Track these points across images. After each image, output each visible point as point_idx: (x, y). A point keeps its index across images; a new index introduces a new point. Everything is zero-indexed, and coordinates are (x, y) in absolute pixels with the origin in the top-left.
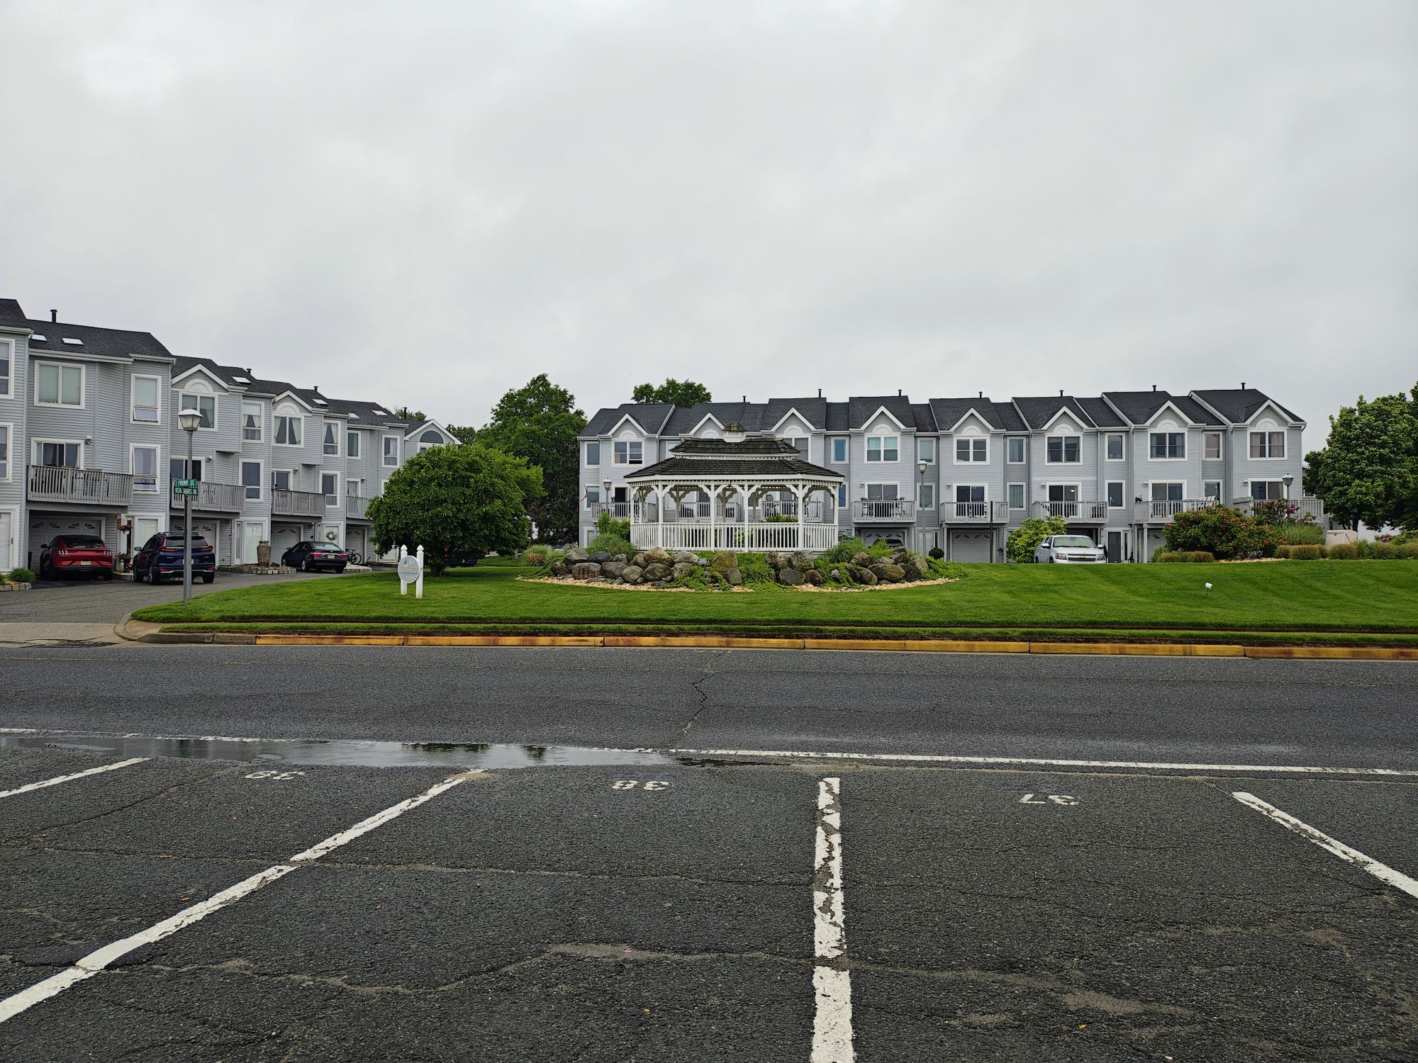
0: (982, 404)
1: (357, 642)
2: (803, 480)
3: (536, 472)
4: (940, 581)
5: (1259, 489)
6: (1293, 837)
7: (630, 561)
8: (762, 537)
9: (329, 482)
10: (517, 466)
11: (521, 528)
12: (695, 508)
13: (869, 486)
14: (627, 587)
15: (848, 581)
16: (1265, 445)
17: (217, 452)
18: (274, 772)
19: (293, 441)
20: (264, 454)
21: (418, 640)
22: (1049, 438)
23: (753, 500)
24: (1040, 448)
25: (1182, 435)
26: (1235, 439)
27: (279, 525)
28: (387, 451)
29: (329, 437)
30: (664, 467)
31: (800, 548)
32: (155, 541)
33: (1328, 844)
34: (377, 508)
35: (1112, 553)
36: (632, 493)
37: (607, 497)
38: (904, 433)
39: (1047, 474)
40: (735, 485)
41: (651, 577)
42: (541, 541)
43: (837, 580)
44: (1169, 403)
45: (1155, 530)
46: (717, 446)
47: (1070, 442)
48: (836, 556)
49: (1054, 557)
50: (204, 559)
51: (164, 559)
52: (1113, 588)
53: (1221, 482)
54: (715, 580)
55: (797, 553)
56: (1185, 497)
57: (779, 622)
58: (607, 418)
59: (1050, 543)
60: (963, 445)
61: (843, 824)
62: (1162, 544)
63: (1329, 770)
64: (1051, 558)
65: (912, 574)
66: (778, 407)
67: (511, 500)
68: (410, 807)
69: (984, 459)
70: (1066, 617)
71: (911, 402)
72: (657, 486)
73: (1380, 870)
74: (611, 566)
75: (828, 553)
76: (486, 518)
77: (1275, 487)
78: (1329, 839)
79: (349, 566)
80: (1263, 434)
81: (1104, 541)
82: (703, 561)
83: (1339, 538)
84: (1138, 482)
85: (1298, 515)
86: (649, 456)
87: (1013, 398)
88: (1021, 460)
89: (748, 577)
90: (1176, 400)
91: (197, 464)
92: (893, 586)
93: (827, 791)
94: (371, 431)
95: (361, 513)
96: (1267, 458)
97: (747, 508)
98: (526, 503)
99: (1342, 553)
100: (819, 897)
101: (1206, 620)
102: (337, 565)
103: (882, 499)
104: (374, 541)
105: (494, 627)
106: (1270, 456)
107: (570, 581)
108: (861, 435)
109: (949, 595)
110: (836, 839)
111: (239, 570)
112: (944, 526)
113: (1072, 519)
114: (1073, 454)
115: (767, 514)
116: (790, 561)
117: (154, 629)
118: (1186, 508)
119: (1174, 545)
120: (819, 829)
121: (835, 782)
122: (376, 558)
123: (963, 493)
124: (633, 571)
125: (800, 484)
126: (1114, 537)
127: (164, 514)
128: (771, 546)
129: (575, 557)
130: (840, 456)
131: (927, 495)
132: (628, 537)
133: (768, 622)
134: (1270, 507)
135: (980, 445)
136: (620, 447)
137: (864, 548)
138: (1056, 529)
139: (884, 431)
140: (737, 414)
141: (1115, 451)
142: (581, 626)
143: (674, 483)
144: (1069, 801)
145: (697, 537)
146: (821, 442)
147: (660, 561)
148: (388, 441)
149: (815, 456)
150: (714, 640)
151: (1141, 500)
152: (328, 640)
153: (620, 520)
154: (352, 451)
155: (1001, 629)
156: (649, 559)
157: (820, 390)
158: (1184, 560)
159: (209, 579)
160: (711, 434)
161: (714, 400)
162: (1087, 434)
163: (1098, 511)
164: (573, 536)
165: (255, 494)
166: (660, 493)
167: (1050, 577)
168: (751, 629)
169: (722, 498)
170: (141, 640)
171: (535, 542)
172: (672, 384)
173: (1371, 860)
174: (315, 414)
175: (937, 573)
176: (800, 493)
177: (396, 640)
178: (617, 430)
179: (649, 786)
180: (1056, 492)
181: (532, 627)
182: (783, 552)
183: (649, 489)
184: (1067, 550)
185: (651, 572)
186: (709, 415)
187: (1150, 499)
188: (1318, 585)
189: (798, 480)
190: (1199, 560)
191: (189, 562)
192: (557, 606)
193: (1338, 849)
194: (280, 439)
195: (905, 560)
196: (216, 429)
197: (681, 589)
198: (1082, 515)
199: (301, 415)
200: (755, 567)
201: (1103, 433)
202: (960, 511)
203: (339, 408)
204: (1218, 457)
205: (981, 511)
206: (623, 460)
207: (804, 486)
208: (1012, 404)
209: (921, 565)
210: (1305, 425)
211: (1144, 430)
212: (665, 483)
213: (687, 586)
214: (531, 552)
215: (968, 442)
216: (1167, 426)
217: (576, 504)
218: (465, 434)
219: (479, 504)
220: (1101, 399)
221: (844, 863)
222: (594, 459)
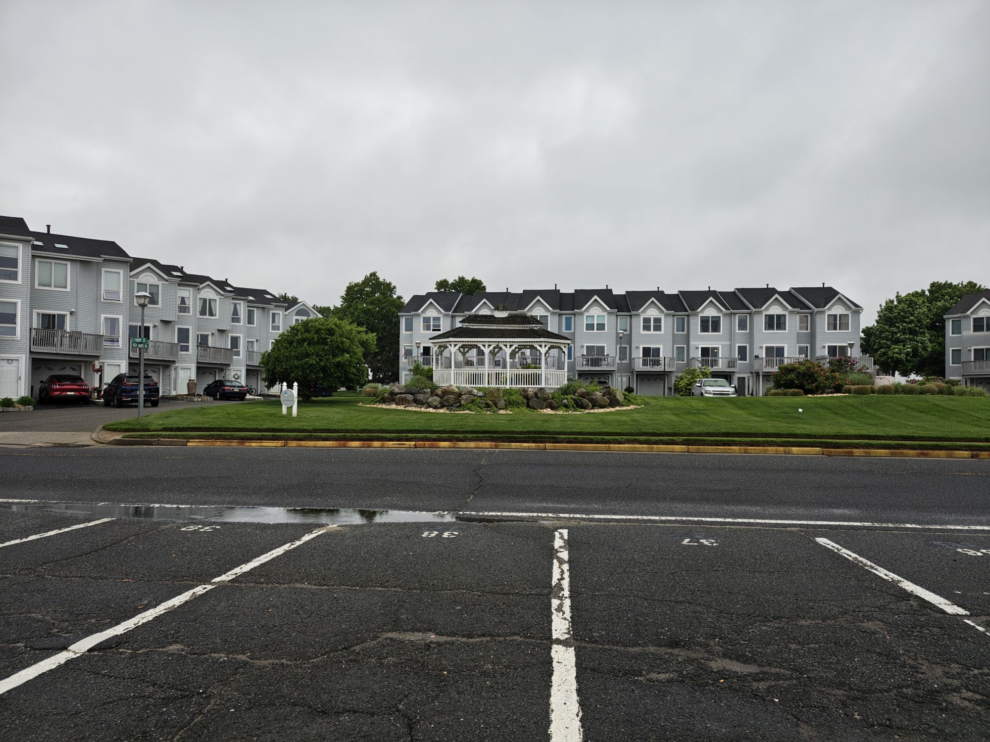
0: (659, 295)
1: (254, 444)
2: (545, 342)
3: (372, 337)
4: (632, 407)
5: (832, 350)
6: (853, 566)
7: (433, 393)
8: (518, 379)
9: (235, 341)
10: (359, 332)
11: (363, 373)
12: (475, 360)
13: (587, 347)
14: (431, 410)
15: (573, 406)
16: (836, 323)
17: (161, 320)
18: (200, 526)
19: (211, 314)
20: (192, 323)
21: (294, 444)
22: (701, 317)
23: (513, 355)
24: (695, 323)
25: (785, 315)
26: (818, 318)
27: (202, 369)
28: (273, 321)
29: (235, 312)
30: (455, 333)
31: (543, 385)
32: (119, 379)
33: (876, 569)
34: (267, 359)
35: (740, 390)
36: (434, 350)
37: (417, 353)
38: (609, 313)
39: (700, 340)
40: (501, 345)
41: (446, 404)
42: (375, 380)
43: (566, 406)
44: (777, 296)
45: (767, 376)
46: (490, 319)
47: (714, 319)
48: (565, 391)
49: (704, 392)
50: (152, 390)
51: (125, 391)
52: (740, 412)
53: (809, 345)
54: (488, 406)
55: (541, 389)
56: (786, 355)
57: (529, 432)
58: (418, 302)
59: (701, 384)
60: (647, 321)
61: (570, 557)
62: (771, 384)
63: (876, 525)
64: (702, 393)
65: (614, 402)
66: (529, 296)
67: (355, 353)
68: (290, 548)
69: (660, 330)
70: (711, 430)
71: (614, 293)
72: (451, 345)
73: (908, 586)
74: (420, 397)
75: (561, 389)
76: (338, 365)
77: (843, 349)
78: (876, 567)
79: (248, 396)
80: (835, 316)
81: (735, 383)
82: (480, 394)
83: (885, 381)
84: (756, 345)
85: (858, 366)
86: (445, 326)
87: (679, 291)
88: (683, 331)
89: (509, 404)
90: (782, 294)
91: (147, 329)
92: (602, 410)
93: (560, 538)
94: (263, 308)
95: (256, 361)
96: (838, 331)
97: (508, 360)
98: (365, 355)
99: (885, 390)
100: (555, 603)
101: (799, 432)
102: (240, 396)
103: (596, 355)
104: (264, 380)
105: (343, 435)
106: (840, 329)
107: (394, 406)
108: (582, 314)
109: (637, 416)
110: (566, 567)
111: (175, 398)
112: (634, 373)
113: (715, 369)
114: (716, 328)
115: (521, 364)
116: (536, 394)
117: (118, 436)
118: (786, 361)
119: (778, 385)
120: (555, 561)
121: (565, 532)
122: (266, 391)
123: (646, 351)
124: (435, 400)
125: (543, 344)
126: (742, 380)
127: (124, 361)
128: (524, 384)
129: (397, 390)
130: (568, 327)
131: (623, 353)
132: (431, 378)
133: (522, 433)
134: (839, 361)
135: (658, 321)
136: (427, 320)
137: (584, 386)
138: (705, 375)
139: (596, 312)
140: (502, 299)
141: (742, 326)
142: (401, 435)
143: (462, 343)
144: (712, 543)
145: (475, 378)
146: (556, 318)
147: (452, 393)
148: (274, 315)
149: (552, 327)
150: (487, 444)
151: (758, 357)
152: (234, 444)
153: (426, 367)
154: (250, 321)
155: (671, 437)
156: (446, 392)
157: (556, 285)
158: (785, 394)
159: (155, 404)
160: (485, 312)
161: (487, 291)
162: (725, 315)
163: (732, 364)
164: (395, 378)
165: (186, 349)
166: (453, 349)
167: (701, 405)
168: (511, 437)
169: (493, 353)
170: (110, 443)
171: (370, 381)
172: (462, 279)
173: (902, 579)
174: (226, 297)
175: (629, 402)
176: (543, 350)
177: (279, 443)
178: (424, 309)
179: (446, 535)
180: (705, 351)
181: (368, 435)
182: (531, 388)
183: (446, 347)
184: (713, 388)
185: (447, 401)
186: (484, 300)
187: (764, 356)
188: (871, 411)
189: (542, 342)
190: (794, 394)
191: (142, 393)
192: (385, 422)
193: (882, 572)
194: (203, 313)
195: (609, 393)
196: (160, 305)
197: (466, 412)
198: (721, 366)
199: (217, 298)
200: (514, 398)
201: (735, 314)
202: (645, 363)
203: (241, 293)
204: (807, 330)
205: (657, 363)
206: (428, 328)
207: (545, 346)
208: (678, 295)
209: (620, 397)
210: (862, 310)
211: (760, 312)
212: (455, 343)
213: (470, 410)
214: (368, 388)
215: (650, 319)
216: (775, 310)
217: (397, 357)
218: (324, 311)
219: (334, 356)
220: (734, 293)
221: (571, 582)
222: (409, 328)
